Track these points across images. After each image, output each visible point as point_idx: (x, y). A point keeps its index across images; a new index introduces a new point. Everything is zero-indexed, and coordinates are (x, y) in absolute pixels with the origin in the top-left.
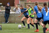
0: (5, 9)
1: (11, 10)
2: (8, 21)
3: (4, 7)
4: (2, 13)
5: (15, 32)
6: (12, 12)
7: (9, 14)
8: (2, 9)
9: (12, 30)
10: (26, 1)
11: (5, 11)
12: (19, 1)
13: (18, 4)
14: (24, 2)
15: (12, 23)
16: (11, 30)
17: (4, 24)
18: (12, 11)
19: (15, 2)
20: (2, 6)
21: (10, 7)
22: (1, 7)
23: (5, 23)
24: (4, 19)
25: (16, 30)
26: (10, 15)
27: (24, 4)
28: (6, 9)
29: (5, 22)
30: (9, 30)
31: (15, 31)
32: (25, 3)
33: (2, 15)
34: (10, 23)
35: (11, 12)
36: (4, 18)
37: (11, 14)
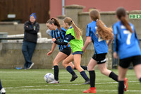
0: (24, 30)
1: (39, 34)
2: (31, 63)
3: (22, 26)
4: (16, 41)
5: (51, 92)
6: (44, 39)
7: (35, 43)
8: (15, 30)
9: (43, 88)
10: (82, 8)
11: (23, 35)
12: (63, 9)
13: (59, 16)
14: (77, 11)
15: (44, 69)
16: (40, 88)
17: (22, 72)
18: (43, 37)
19: (50, 13)
20: (16, 23)
21: (38, 26)
22: (13, 24)
23: (23, 69)
24: (21, 57)
25: (55, 88)
26: (38, 48)
27: (77, 16)
28: (27, 31)
29: (22, 66)
30: (35, 88)
31: (52, 90)
32: (79, 15)
33: (15, 48)
34: (38, 68)
35: (40, 40)
36: (22, 55)
37: (41, 44)
